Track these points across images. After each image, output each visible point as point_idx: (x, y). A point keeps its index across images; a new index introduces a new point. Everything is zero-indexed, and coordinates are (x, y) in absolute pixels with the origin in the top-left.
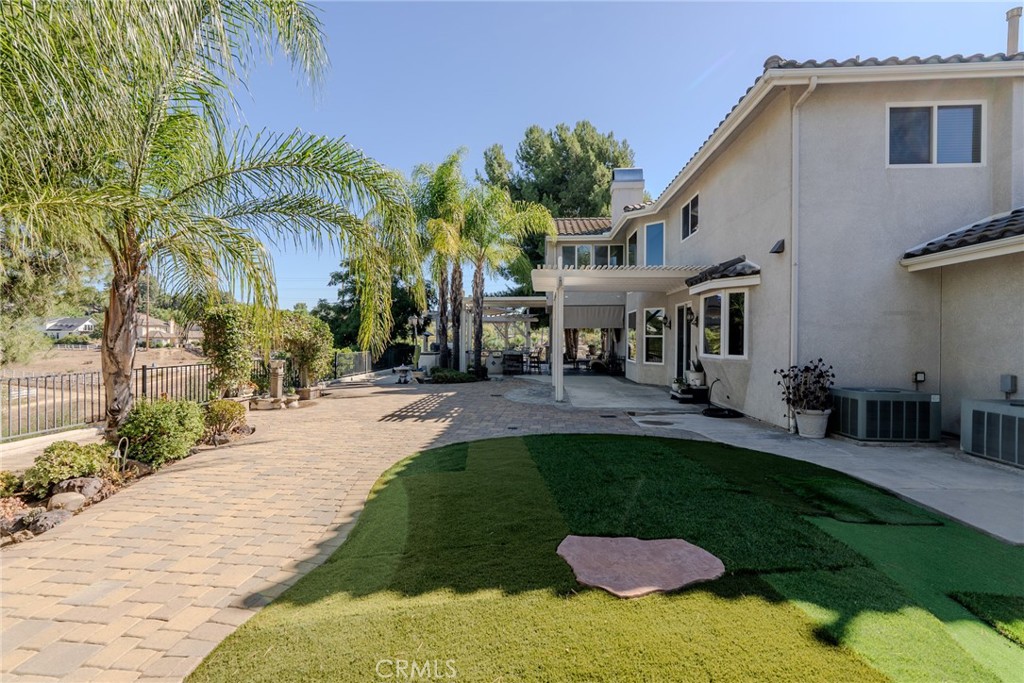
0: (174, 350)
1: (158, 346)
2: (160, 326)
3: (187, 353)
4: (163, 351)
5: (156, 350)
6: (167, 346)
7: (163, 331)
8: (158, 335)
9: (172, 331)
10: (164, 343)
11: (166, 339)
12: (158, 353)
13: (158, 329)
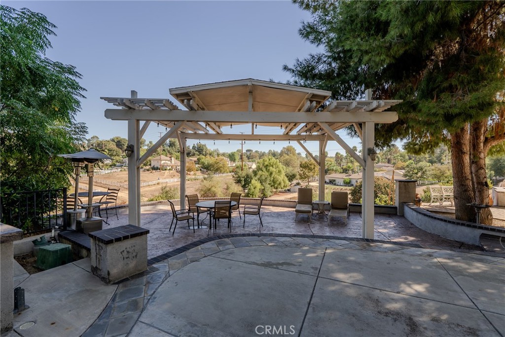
0: (171, 172)
1: (166, 170)
2: (168, 160)
3: (177, 173)
4: (167, 171)
5: (164, 171)
6: (170, 169)
7: (169, 163)
8: (166, 164)
9: (173, 163)
10: (168, 168)
11: (169, 166)
12: (165, 173)
13: (167, 162)
